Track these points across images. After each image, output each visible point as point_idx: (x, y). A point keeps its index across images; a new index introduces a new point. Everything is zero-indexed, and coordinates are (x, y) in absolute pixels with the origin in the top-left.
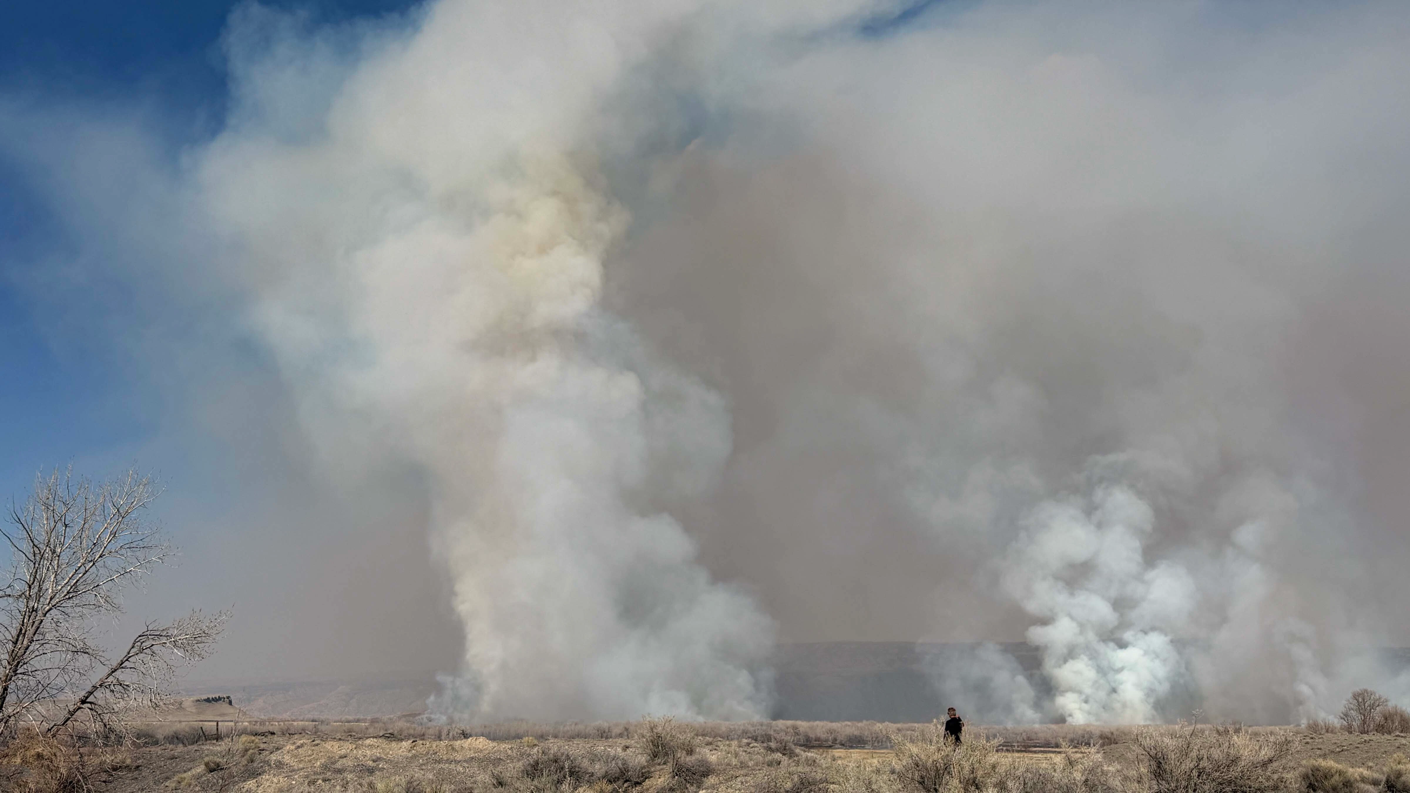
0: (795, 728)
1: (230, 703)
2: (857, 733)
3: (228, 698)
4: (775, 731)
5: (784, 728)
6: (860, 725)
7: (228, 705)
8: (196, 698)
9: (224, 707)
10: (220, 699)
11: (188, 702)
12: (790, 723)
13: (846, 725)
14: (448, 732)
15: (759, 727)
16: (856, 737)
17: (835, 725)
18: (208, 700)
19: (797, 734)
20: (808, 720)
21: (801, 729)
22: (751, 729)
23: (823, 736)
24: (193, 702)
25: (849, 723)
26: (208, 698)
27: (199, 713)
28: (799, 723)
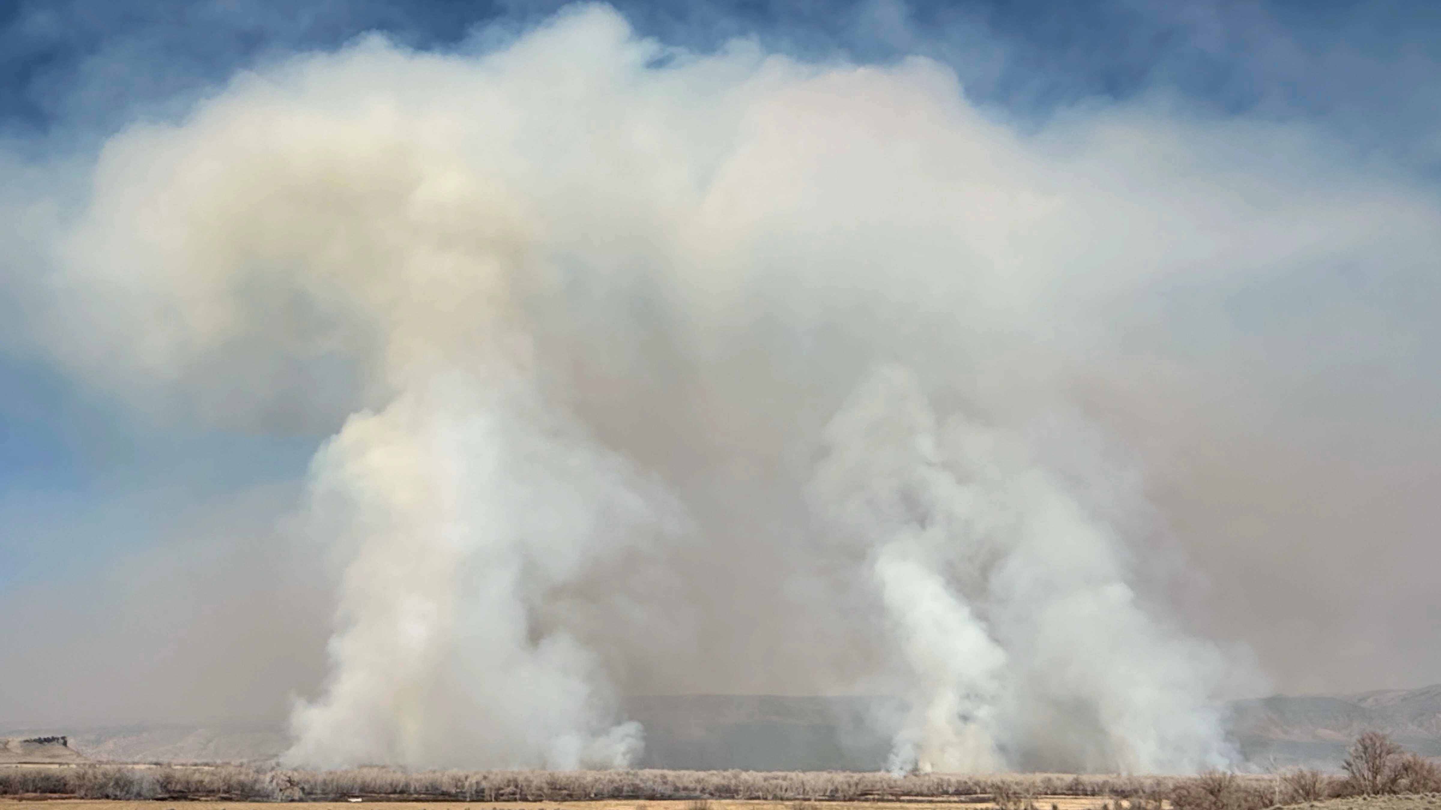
0: (663, 777)
1: (65, 744)
2: (725, 782)
3: (63, 738)
4: (641, 780)
5: (651, 777)
6: (726, 774)
7: (62, 747)
8: (26, 738)
9: (57, 748)
10: (53, 739)
11: (15, 742)
12: (658, 772)
13: (713, 774)
14: (271, 779)
15: (626, 777)
16: (723, 786)
17: (702, 774)
18: (40, 741)
19: (665, 783)
20: (674, 769)
21: (670, 779)
22: (618, 778)
23: (692, 786)
24: (21, 742)
25: (715, 772)
26: (40, 739)
27: (25, 755)
28: (666, 772)
